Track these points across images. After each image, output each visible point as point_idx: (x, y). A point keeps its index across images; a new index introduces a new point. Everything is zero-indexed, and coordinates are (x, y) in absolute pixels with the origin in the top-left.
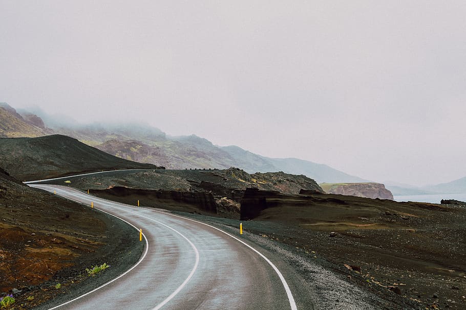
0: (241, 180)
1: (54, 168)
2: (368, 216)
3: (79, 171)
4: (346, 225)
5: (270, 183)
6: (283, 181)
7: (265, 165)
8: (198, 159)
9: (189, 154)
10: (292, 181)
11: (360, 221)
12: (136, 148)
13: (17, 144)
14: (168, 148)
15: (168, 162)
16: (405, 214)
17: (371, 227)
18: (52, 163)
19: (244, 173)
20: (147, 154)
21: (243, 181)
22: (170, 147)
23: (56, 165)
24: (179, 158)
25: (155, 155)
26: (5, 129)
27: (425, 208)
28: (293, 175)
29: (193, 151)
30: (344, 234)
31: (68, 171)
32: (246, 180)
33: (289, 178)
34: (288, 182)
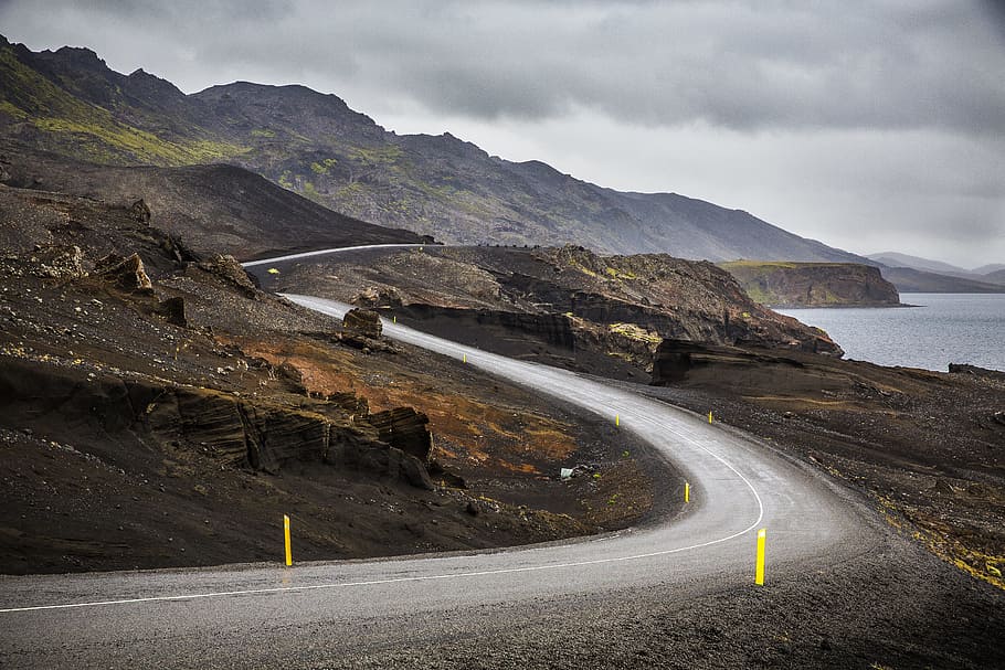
0: (585, 271)
1: (237, 241)
2: (835, 389)
3: (283, 248)
4: (806, 402)
5: (643, 278)
6: (668, 275)
7: (609, 209)
8: (459, 193)
9: (439, 181)
10: (686, 275)
11: (822, 396)
12: (324, 166)
13: (147, 184)
14: (392, 164)
15: (393, 200)
16: (887, 387)
17: (837, 405)
18: (230, 230)
19: (592, 256)
20: (348, 179)
21: (593, 274)
22: (395, 164)
23: (240, 235)
24: (416, 190)
25: (366, 182)
26: (29, 111)
27: (917, 378)
28: (687, 262)
29: (447, 174)
30: (802, 415)
31: (266, 248)
32: (596, 272)
33: (681, 268)
34: (678, 277)
